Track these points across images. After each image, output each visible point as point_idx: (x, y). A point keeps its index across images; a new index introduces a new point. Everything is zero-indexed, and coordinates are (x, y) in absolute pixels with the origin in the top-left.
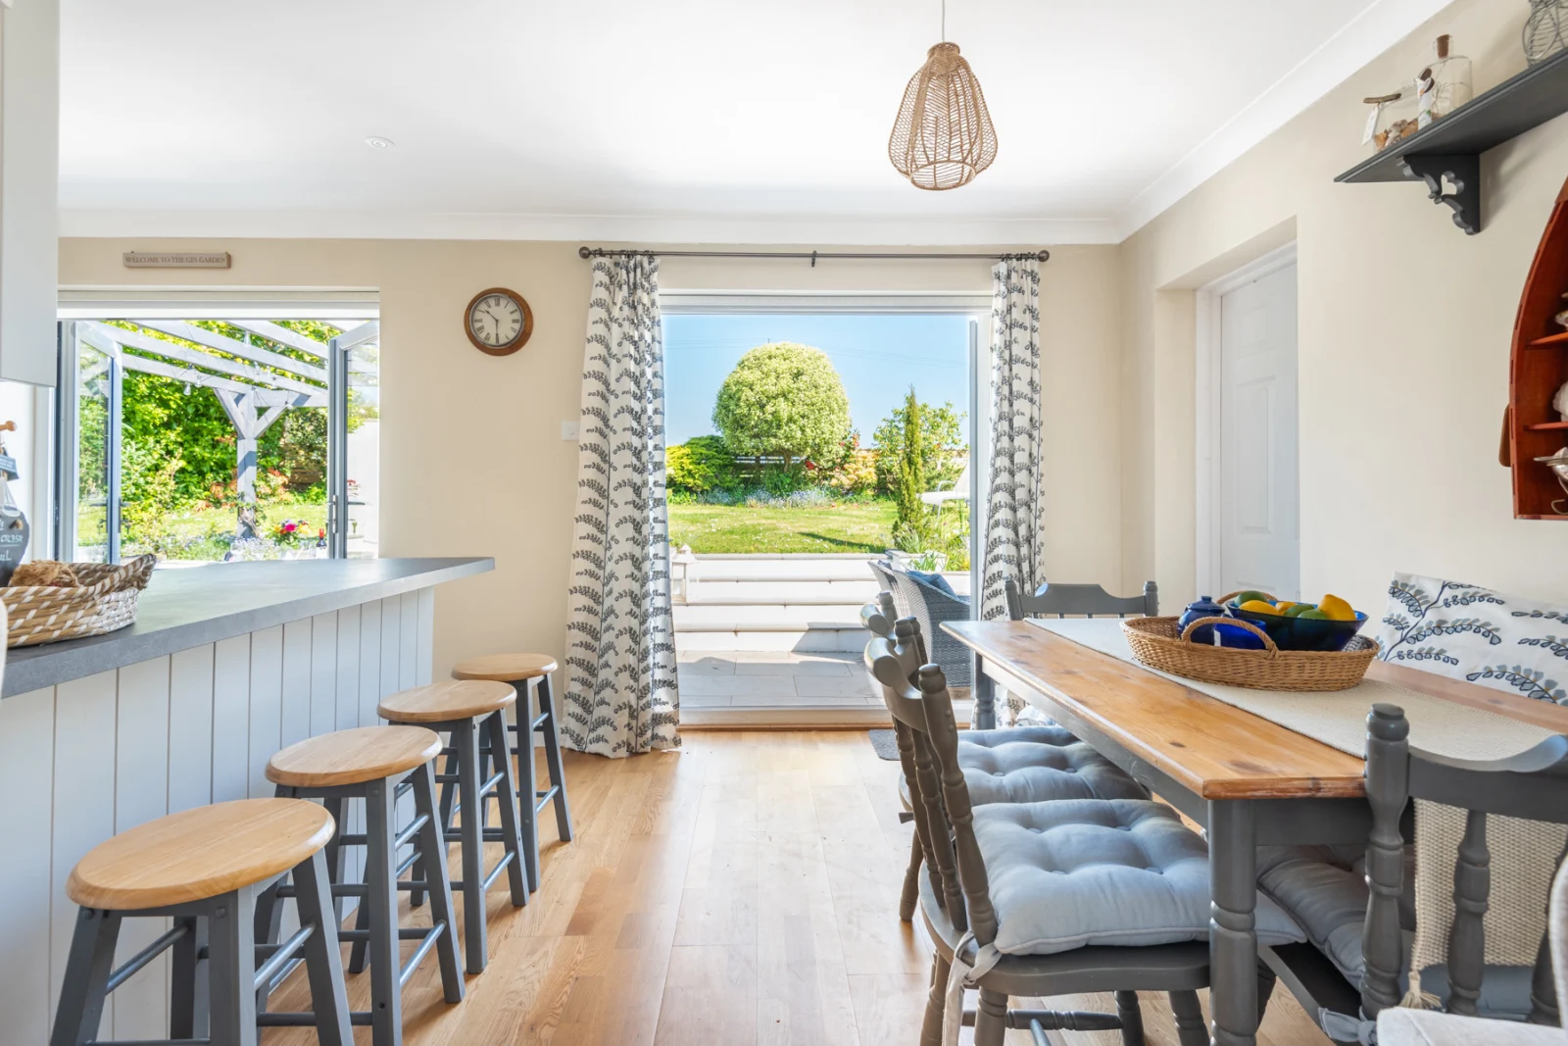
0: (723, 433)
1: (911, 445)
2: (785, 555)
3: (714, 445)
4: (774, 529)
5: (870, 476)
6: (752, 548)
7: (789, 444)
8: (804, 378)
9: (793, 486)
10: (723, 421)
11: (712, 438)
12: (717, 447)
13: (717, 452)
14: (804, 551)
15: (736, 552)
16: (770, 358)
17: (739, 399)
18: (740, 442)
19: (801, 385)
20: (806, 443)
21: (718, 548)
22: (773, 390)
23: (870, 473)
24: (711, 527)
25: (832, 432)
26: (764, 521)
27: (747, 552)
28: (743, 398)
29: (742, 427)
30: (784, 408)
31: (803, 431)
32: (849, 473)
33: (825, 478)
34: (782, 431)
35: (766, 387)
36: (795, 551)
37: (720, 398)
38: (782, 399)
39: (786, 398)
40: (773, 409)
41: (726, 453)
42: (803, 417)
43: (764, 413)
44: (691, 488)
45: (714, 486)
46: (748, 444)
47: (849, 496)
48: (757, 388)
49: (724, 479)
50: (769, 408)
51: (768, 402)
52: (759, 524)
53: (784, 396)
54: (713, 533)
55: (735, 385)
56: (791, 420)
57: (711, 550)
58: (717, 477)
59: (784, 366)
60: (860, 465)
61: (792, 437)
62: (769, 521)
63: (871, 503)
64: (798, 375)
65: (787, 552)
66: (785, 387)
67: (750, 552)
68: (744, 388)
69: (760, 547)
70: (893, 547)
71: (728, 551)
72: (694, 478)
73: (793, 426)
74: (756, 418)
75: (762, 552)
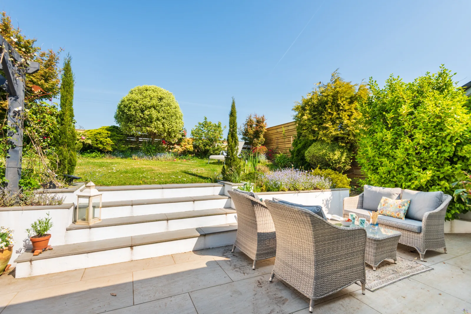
0: (120, 125)
1: (233, 127)
2: (164, 186)
3: (116, 130)
4: (152, 170)
5: (190, 147)
6: (141, 182)
7: (156, 130)
8: (164, 100)
9: (156, 151)
10: (121, 118)
11: (114, 127)
12: (117, 131)
13: (117, 133)
14: (173, 183)
15: (130, 184)
16: (147, 90)
17: (130, 107)
18: (130, 128)
19: (162, 103)
20: (165, 131)
21: (117, 182)
22: (149, 104)
23: (191, 147)
24: (112, 169)
25: (177, 127)
26: (144, 166)
27: (137, 184)
28: (132, 106)
29: (131, 121)
30: (154, 113)
31: (163, 125)
32: (182, 146)
33: (170, 148)
34: (153, 124)
35: (145, 102)
36: (168, 183)
37: (119, 108)
38: (153, 109)
39: (155, 109)
40: (149, 113)
41: (121, 134)
42: (164, 118)
43: (143, 115)
44: (101, 150)
45: (114, 150)
46: (133, 130)
47: (182, 157)
48: (140, 102)
49: (120, 146)
50: (146, 112)
51: (146, 110)
52: (142, 168)
53: (154, 107)
54: (113, 173)
55: (128, 101)
56: (158, 119)
57: (113, 184)
58: (116, 145)
59: (153, 94)
60: (186, 143)
61: (158, 127)
62: (148, 166)
63: (191, 159)
64: (161, 99)
65: (163, 183)
66: (155, 104)
67: (140, 184)
68: (133, 102)
69: (146, 181)
70: (222, 179)
71: (124, 184)
72: (103, 145)
73: (159, 122)
74: (139, 117)
75: (147, 184)
